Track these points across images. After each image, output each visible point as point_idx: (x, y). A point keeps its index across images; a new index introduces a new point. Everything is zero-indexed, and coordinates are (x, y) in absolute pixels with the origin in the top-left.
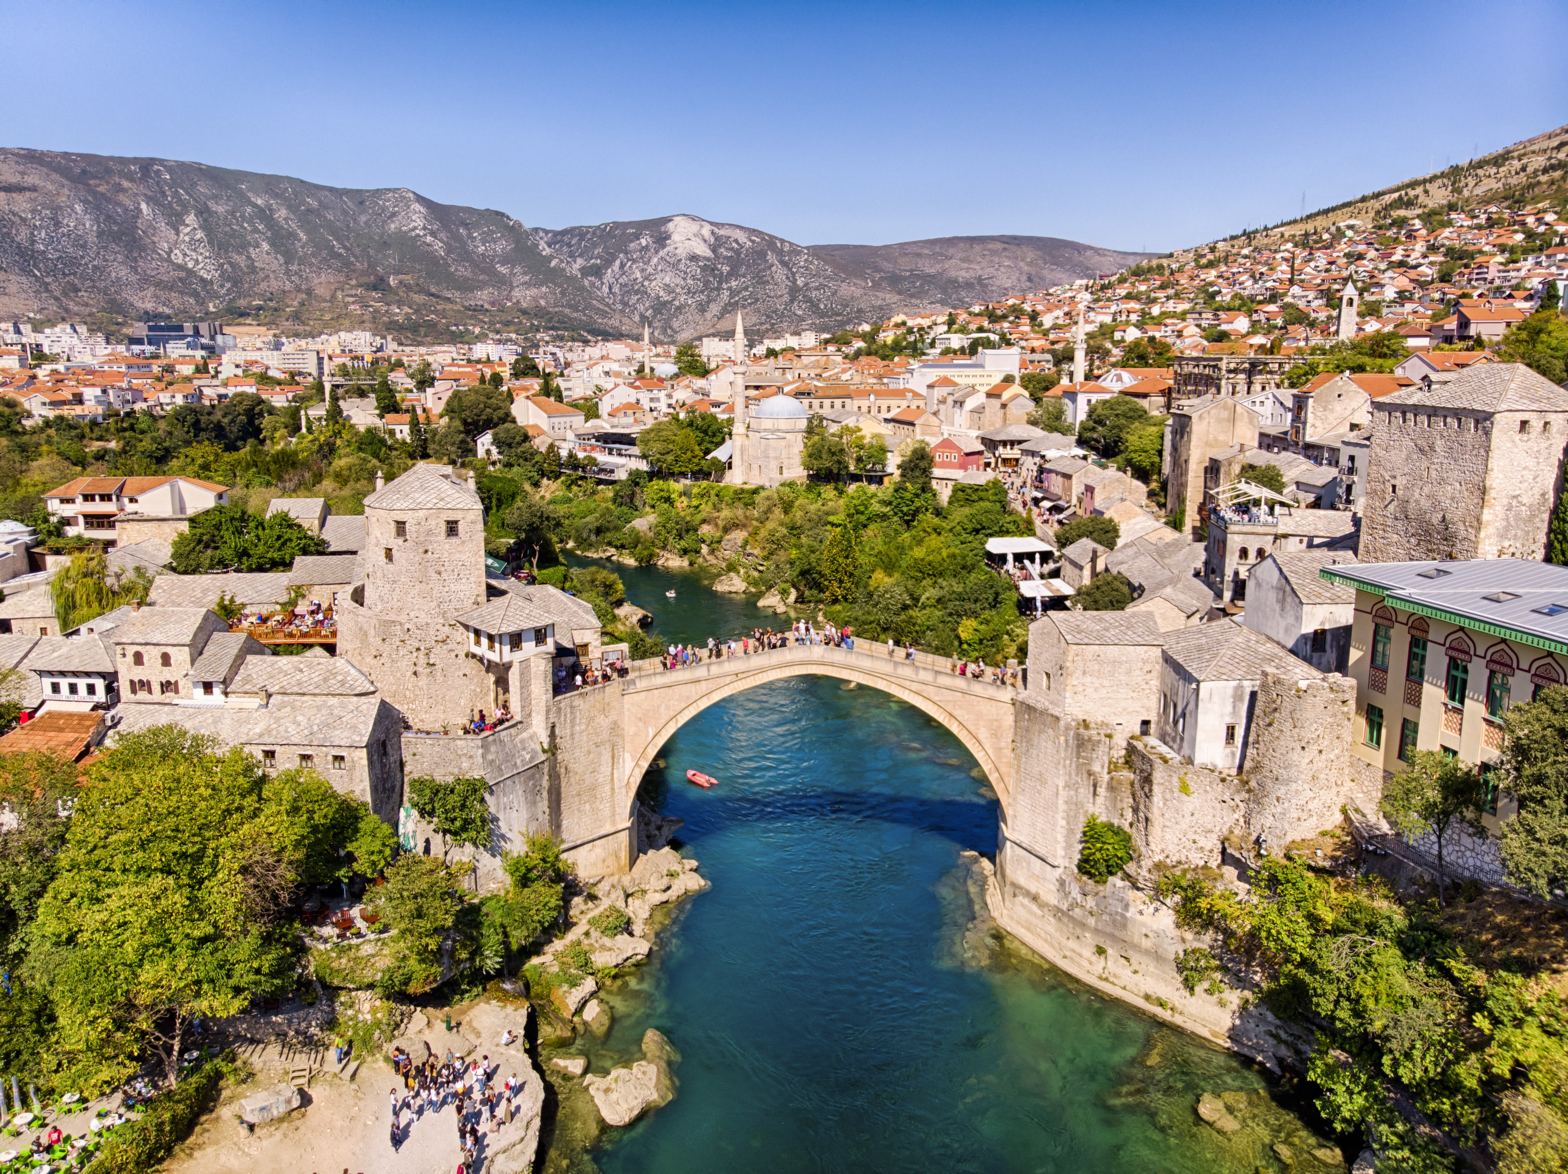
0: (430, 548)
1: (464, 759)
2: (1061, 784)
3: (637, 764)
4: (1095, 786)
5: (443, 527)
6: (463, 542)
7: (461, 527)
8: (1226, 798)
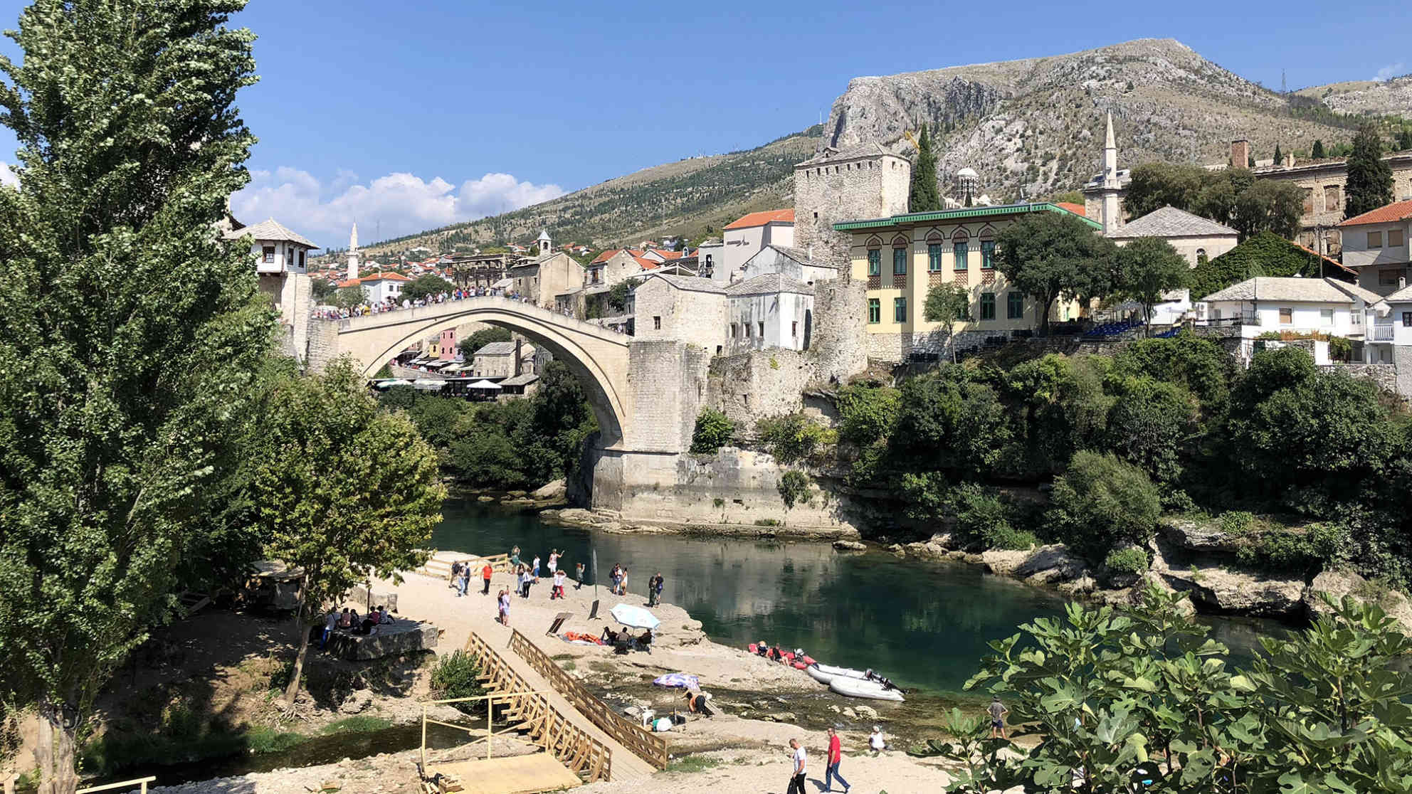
2: (677, 390)
4: (700, 389)
8: (802, 365)
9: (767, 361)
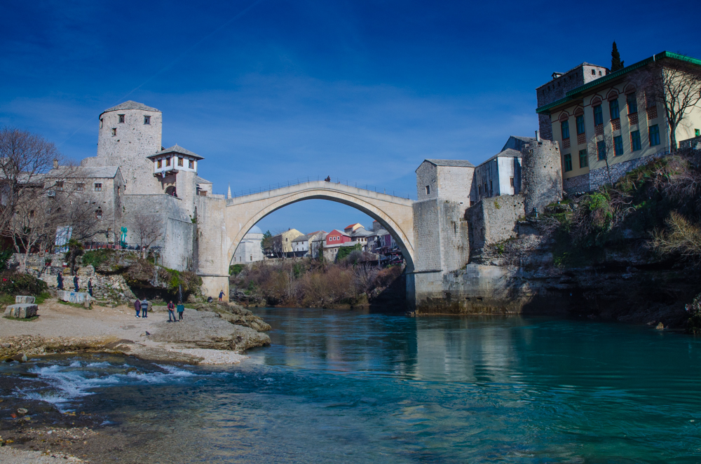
0: (136, 128)
1: (157, 205)
2: (440, 230)
3: (233, 244)
4: (455, 228)
5: (143, 119)
6: (152, 127)
7: (151, 119)
8: (516, 203)
9: (492, 204)
